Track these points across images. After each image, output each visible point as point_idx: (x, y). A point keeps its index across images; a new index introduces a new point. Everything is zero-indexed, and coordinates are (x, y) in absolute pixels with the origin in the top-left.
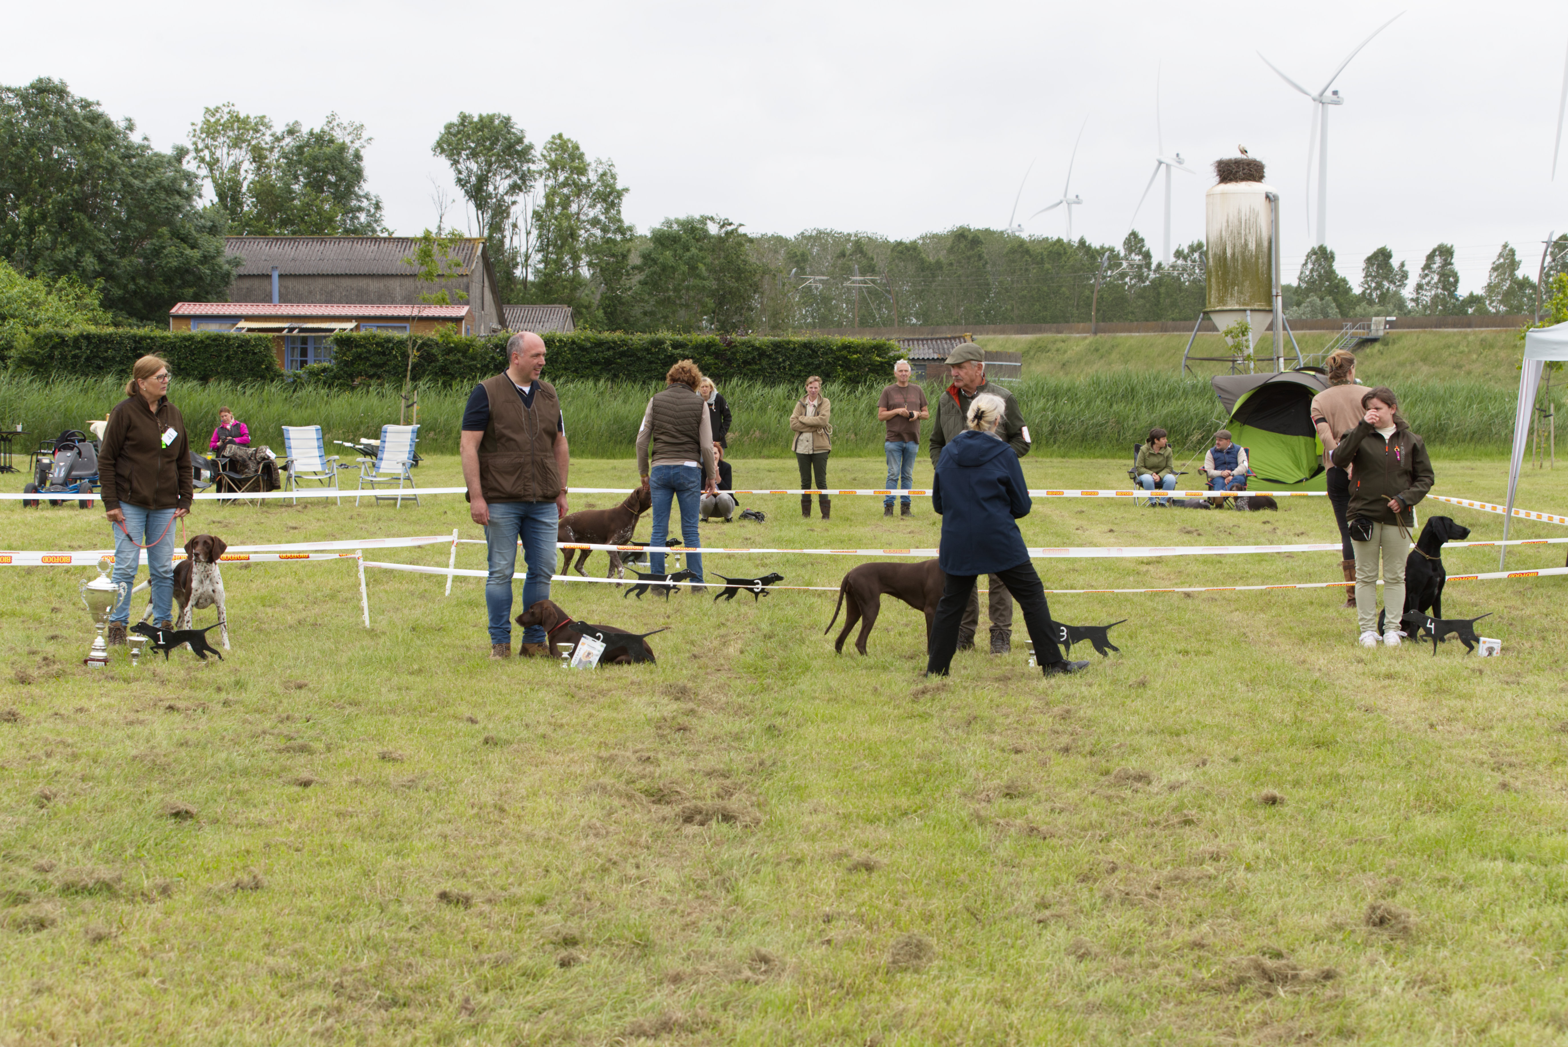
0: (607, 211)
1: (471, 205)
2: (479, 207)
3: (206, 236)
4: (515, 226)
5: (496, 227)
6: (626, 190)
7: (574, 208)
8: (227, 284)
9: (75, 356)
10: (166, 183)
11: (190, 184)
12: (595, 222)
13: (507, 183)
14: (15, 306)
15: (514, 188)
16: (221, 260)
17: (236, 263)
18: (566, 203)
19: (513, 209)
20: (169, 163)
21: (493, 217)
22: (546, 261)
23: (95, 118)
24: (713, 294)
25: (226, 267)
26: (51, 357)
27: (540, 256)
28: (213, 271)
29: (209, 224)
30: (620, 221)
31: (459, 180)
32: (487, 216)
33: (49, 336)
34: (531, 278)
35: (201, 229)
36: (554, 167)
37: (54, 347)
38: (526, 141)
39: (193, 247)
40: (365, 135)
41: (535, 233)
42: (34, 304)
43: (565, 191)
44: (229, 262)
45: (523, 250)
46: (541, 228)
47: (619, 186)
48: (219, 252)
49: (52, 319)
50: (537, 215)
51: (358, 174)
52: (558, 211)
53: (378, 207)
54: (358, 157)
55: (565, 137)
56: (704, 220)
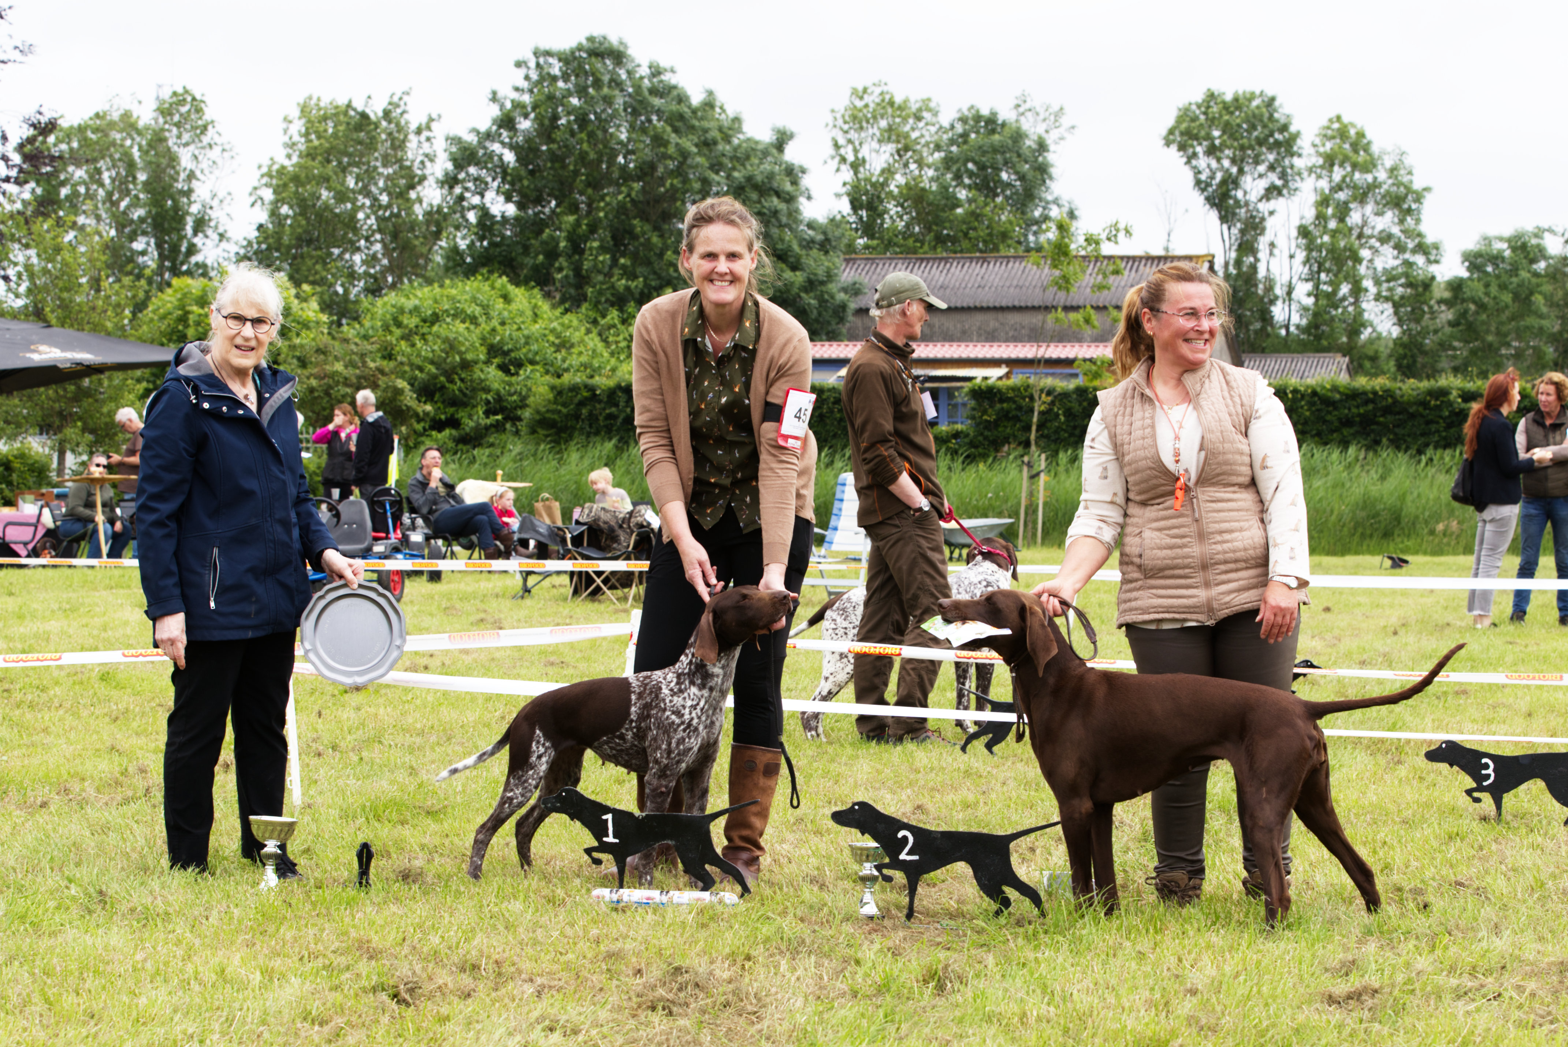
0: (1402, 221)
1: (1213, 215)
2: (1223, 219)
3: (814, 252)
4: (1272, 245)
5: (1246, 247)
6: (1427, 189)
7: (1355, 218)
8: (842, 320)
9: (610, 417)
10: (759, 178)
11: (795, 183)
12: (1385, 238)
13: (1263, 184)
14: (535, 347)
15: (1272, 192)
16: (832, 287)
17: (855, 290)
18: (1343, 212)
19: (1270, 223)
20: (765, 153)
21: (1243, 232)
22: (1316, 293)
23: (666, 91)
24: (1554, 339)
25: (841, 296)
26: (577, 417)
27: (1309, 286)
28: (822, 301)
29: (820, 237)
30: (1420, 235)
31: (1198, 182)
32: (1235, 231)
33: (574, 389)
34: (1295, 319)
35: (809, 244)
36: (1330, 161)
37: (581, 404)
38: (1293, 129)
39: (794, 268)
40: (1065, 121)
41: (1301, 255)
42: (564, 345)
43: (1342, 196)
44: (845, 290)
45: (1285, 279)
46: (1309, 248)
47: (1417, 185)
48: (830, 276)
49: (585, 366)
50: (1303, 232)
51: (1042, 170)
52: (1332, 224)
53: (1072, 215)
54: (1042, 147)
55: (1346, 119)
56: (1539, 233)
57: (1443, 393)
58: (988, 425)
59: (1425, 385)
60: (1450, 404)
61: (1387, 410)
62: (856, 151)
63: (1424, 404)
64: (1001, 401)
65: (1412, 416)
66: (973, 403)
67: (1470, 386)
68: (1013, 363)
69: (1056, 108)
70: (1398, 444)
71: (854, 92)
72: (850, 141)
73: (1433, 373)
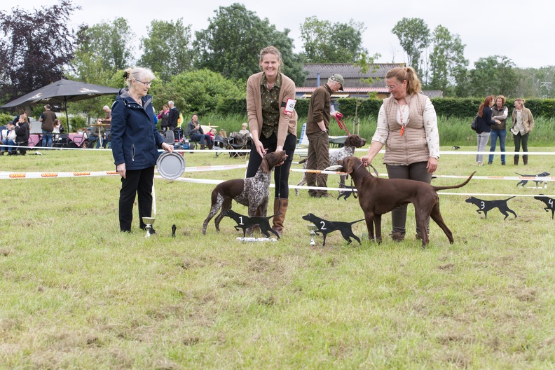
0: (458, 54)
1: (406, 52)
2: (409, 54)
3: (295, 63)
4: (422, 61)
5: (415, 61)
6: (465, 45)
7: (445, 53)
8: (303, 81)
9: (239, 108)
10: (280, 42)
11: (290, 43)
12: (453, 59)
13: (419, 44)
14: (219, 89)
15: (422, 46)
16: (301, 72)
17: (307, 73)
18: (442, 51)
19: (421, 55)
20: (282, 35)
21: (414, 57)
22: (434, 74)
23: (254, 18)
24: (500, 86)
25: (303, 75)
26: (231, 108)
27: (432, 72)
28: (298, 76)
29: (297, 58)
30: (463, 58)
31: (401, 43)
32: (412, 57)
33: (230, 100)
34: (428, 81)
35: (294, 60)
36: (438, 37)
37: (232, 104)
38: (428, 28)
39: (290, 67)
40: (364, 26)
41: (430, 63)
42: (227, 88)
43: (442, 47)
44: (304, 73)
45: (426, 70)
46: (432, 62)
47: (462, 44)
48: (300, 69)
49: (233, 94)
50: (431, 57)
51: (359, 40)
52: (439, 54)
53: (367, 52)
54: (359, 34)
55: (443, 26)
56: (496, 57)
57: (469, 101)
58: (344, 110)
59: (464, 99)
60: (471, 104)
61: (454, 106)
62: (308, 35)
63: (464, 104)
64: (347, 104)
65: (461, 108)
66: (339, 104)
67: (477, 99)
68: (350, 93)
69: (361, 22)
70: (457, 115)
71: (307, 18)
72: (306, 32)
73: (466, 96)
